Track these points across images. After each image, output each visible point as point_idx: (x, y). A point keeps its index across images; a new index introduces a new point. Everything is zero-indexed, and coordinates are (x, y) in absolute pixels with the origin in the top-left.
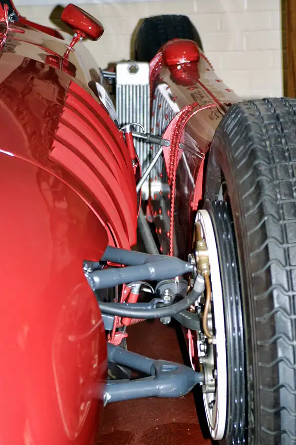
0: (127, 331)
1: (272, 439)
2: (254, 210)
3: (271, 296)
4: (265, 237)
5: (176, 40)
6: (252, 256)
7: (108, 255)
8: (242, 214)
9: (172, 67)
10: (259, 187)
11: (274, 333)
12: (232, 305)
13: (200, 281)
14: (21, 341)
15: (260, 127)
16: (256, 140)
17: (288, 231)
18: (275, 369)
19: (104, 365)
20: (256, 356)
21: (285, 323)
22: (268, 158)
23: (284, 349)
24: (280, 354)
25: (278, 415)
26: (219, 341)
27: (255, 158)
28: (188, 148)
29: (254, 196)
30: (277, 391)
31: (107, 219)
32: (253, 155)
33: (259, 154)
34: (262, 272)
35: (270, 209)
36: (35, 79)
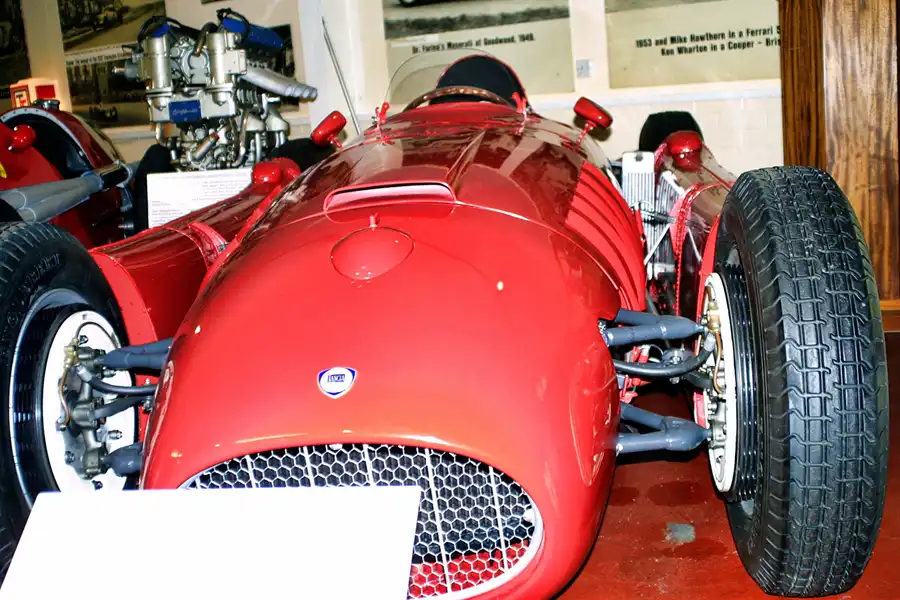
0: (636, 391)
1: (780, 487)
2: (766, 269)
3: (783, 350)
4: (778, 293)
5: (679, 132)
6: (765, 313)
7: (620, 316)
8: (755, 272)
9: (675, 156)
10: (772, 247)
11: (786, 387)
12: (742, 361)
13: (711, 339)
14: (540, 393)
15: (772, 191)
16: (769, 203)
17: (801, 288)
18: (786, 421)
19: (617, 421)
20: (767, 408)
21: (796, 375)
22: (780, 219)
23: (796, 401)
24: (791, 406)
25: (787, 464)
26: (730, 396)
27: (769, 218)
28: (694, 225)
29: (767, 255)
30: (787, 442)
31: (619, 284)
32: (766, 216)
33: (771, 215)
34: (774, 328)
35: (782, 266)
36: (548, 166)
